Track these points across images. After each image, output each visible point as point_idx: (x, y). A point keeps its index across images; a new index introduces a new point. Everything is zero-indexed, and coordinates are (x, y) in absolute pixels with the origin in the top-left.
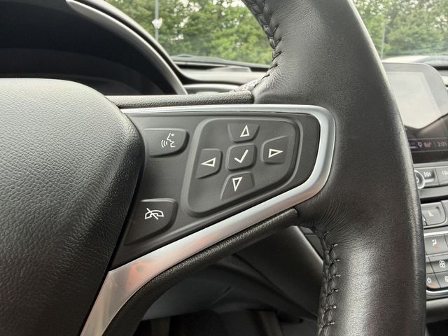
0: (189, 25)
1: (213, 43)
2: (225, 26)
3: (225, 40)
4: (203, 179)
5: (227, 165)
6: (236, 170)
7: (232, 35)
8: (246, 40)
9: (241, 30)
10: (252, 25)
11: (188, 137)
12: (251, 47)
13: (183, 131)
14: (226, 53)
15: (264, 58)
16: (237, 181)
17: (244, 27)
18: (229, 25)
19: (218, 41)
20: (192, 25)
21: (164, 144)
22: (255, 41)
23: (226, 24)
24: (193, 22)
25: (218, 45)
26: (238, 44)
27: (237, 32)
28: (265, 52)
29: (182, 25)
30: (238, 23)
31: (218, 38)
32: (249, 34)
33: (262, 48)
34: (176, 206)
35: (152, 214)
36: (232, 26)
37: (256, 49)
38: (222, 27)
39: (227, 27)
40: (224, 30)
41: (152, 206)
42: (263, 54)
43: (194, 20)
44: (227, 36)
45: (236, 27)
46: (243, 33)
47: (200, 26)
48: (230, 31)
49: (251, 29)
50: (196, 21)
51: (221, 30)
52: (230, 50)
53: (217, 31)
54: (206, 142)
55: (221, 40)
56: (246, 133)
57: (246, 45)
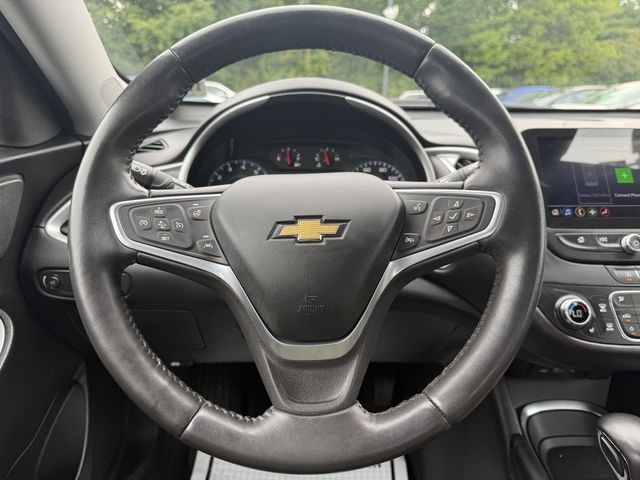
0: (437, 13)
1: (474, 38)
2: (493, 11)
3: (492, 32)
4: (433, 226)
5: (445, 220)
6: (450, 222)
7: (503, 24)
8: (525, 33)
9: (519, 17)
10: (537, 8)
11: (427, 205)
12: (533, 42)
13: (425, 202)
14: (492, 52)
15: (554, 59)
16: (450, 228)
17: (524, 11)
18: (500, 10)
19: (480, 36)
20: (442, 13)
21: (415, 208)
22: (540, 33)
23: (496, 9)
24: (444, 9)
25: (481, 42)
26: (513, 38)
27: (513, 20)
28: (557, 50)
29: (427, 12)
30: (515, 6)
31: (481, 30)
32: (531, 24)
33: (552, 42)
34: (420, 237)
35: (408, 240)
36: (505, 11)
37: (542, 46)
38: (488, 13)
39: (497, 13)
40: (491, 18)
41: (409, 237)
42: (553, 53)
43: (445, 5)
44: (497, 26)
45: (511, 13)
46: (522, 21)
47: (455, 13)
48: (501, 19)
49: (536, 14)
50: (449, 7)
51: (488, 18)
52: (499, 49)
53: (481, 20)
54: (436, 208)
55: (486, 34)
56: (457, 204)
57: (525, 40)
